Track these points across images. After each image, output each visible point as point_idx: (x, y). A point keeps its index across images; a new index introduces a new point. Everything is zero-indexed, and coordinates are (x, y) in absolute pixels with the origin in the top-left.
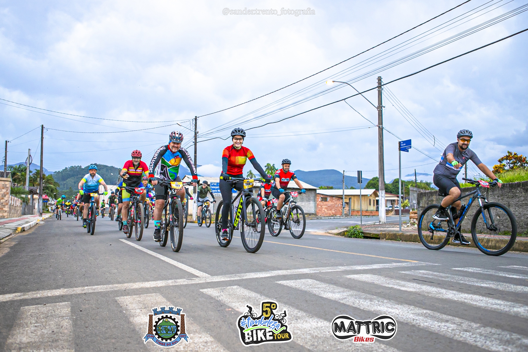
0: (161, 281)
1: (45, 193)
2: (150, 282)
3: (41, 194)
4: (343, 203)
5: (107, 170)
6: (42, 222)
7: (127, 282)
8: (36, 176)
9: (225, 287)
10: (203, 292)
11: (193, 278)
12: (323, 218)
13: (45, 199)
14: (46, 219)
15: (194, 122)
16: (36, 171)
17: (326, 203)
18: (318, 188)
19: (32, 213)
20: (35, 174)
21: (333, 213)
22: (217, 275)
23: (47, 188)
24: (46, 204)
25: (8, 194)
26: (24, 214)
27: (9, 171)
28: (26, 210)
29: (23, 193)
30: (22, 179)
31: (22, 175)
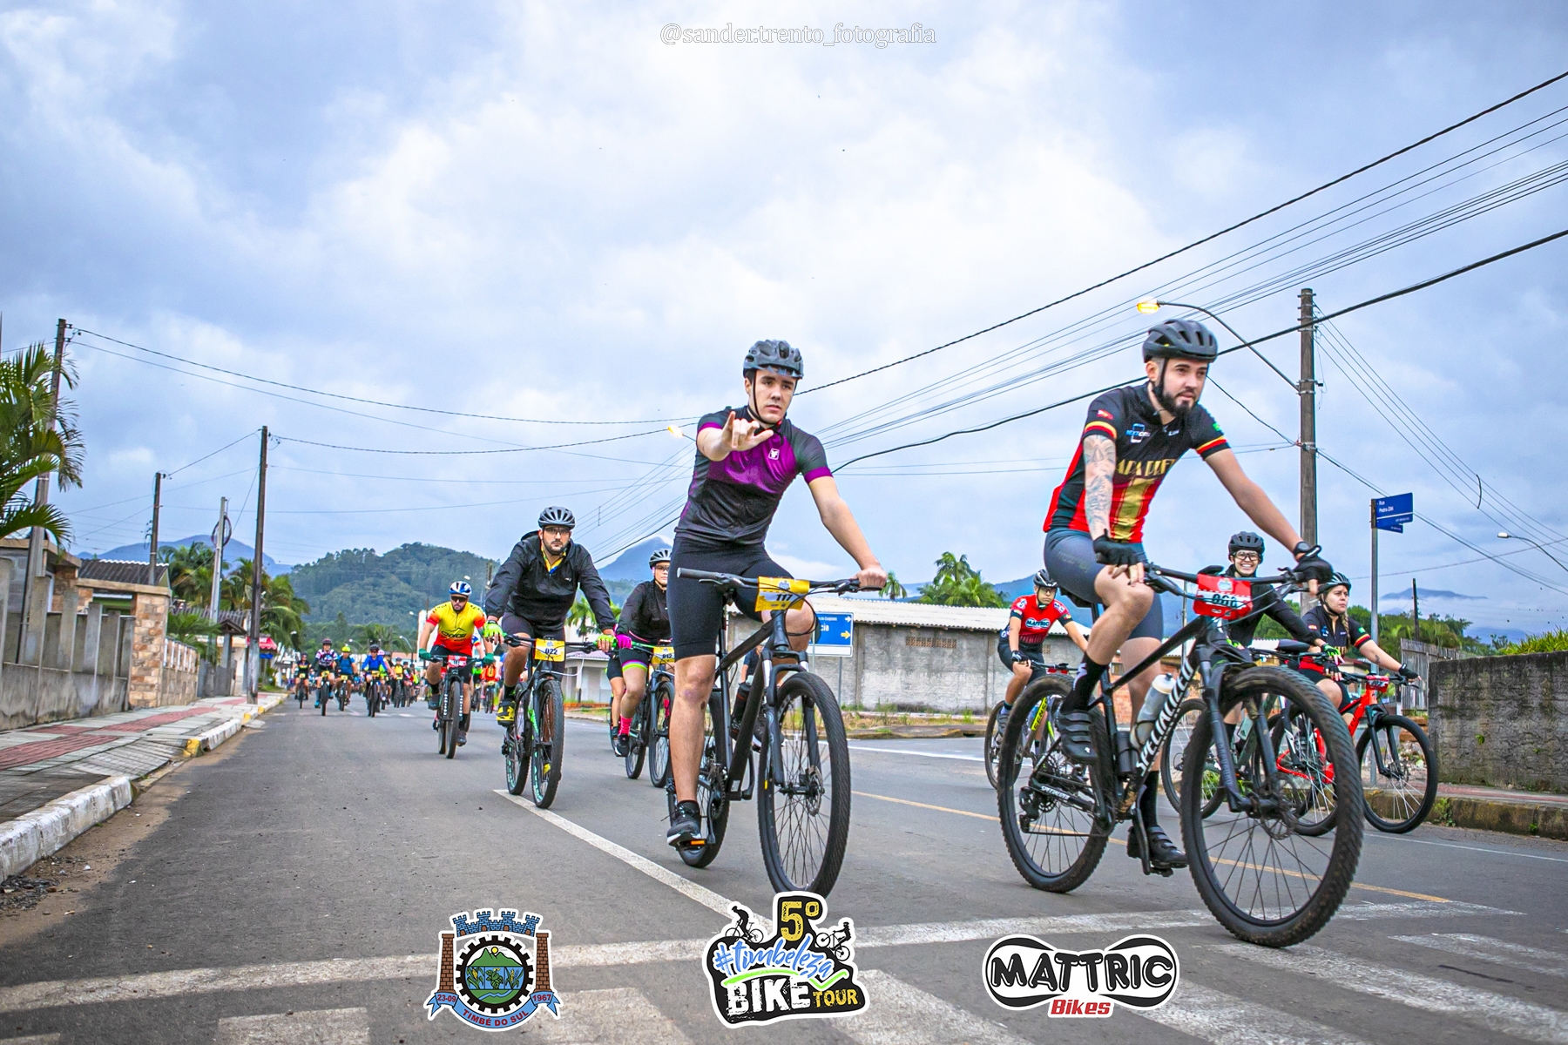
0: (638, 945)
1: (267, 630)
2: (604, 947)
3: (255, 635)
5: (452, 563)
6: (258, 723)
8: (241, 580)
13: (266, 649)
14: (270, 710)
16: (243, 565)
19: (226, 692)
20: (238, 574)
23: (272, 616)
24: (269, 664)
25: (159, 633)
26: (204, 694)
27: (163, 565)
28: (211, 682)
29: (201, 631)
30: (201, 587)
31: (199, 576)
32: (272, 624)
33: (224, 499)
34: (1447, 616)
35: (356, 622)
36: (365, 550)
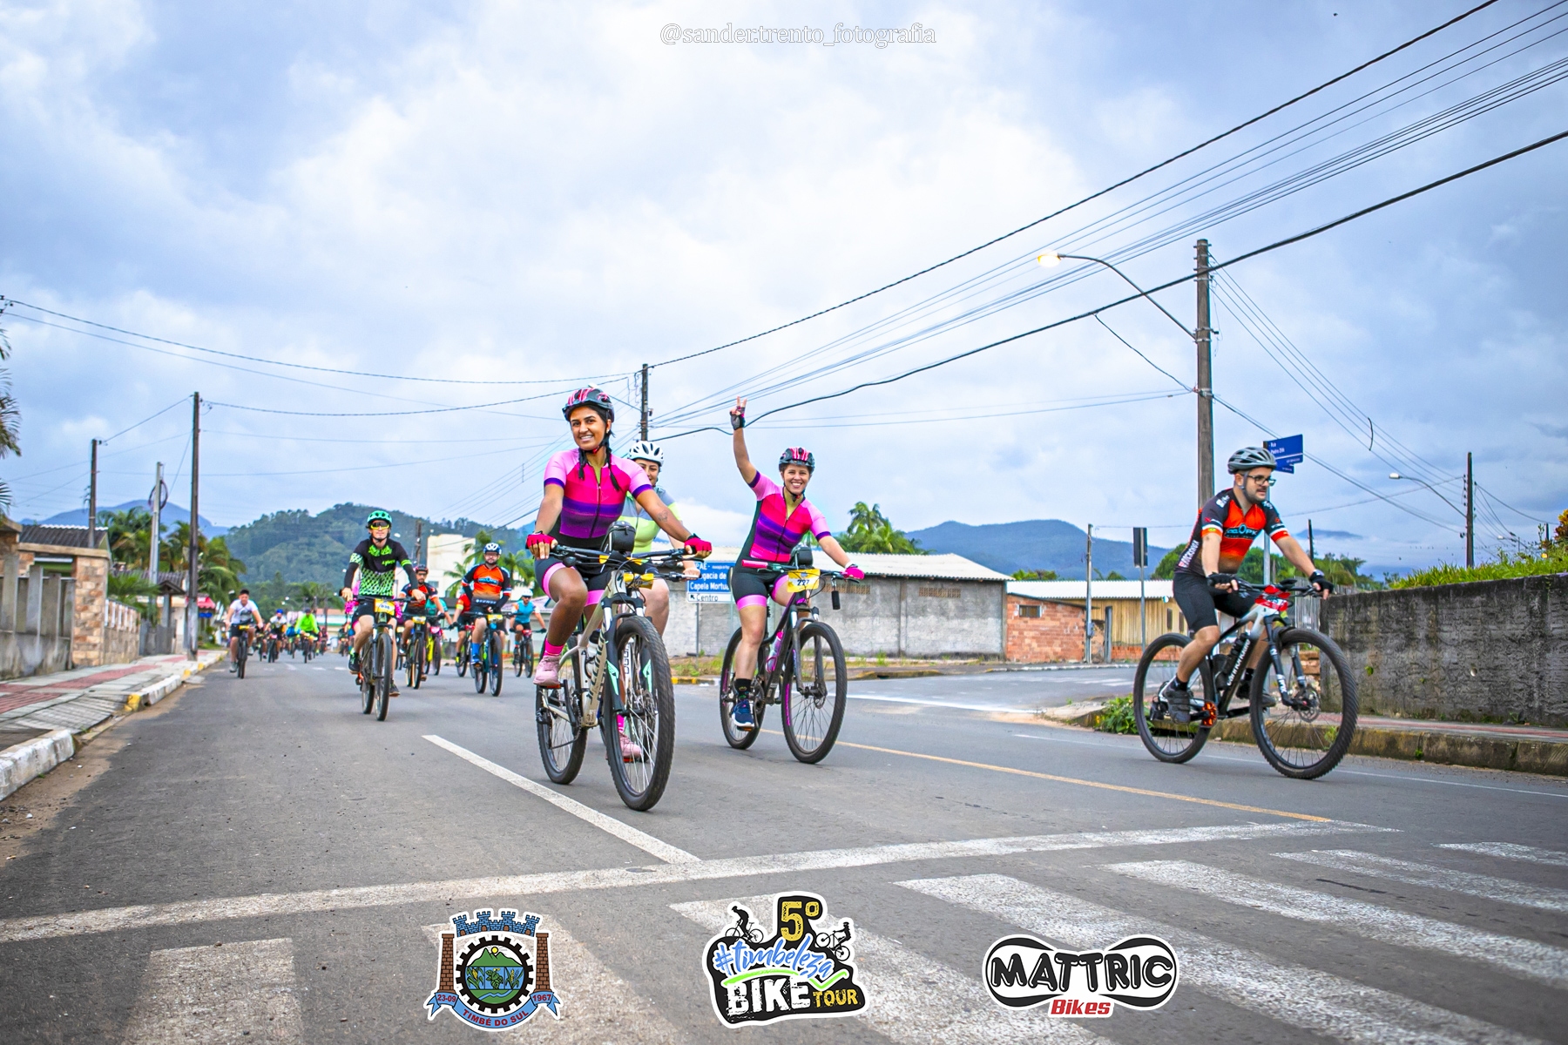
0: (553, 876)
1: (205, 590)
2: (521, 878)
3: (194, 595)
4: (1086, 622)
7: (455, 877)
8: (178, 541)
10: (680, 914)
11: (647, 864)
12: (1026, 668)
13: (205, 608)
14: (210, 666)
15: (640, 381)
16: (179, 527)
17: (1036, 622)
18: (1011, 578)
19: (168, 650)
20: (176, 537)
21: (1055, 653)
22: (719, 856)
23: (210, 576)
24: (208, 622)
25: (99, 594)
26: (146, 652)
27: (102, 529)
28: (152, 641)
29: (141, 592)
30: (141, 550)
31: (138, 539)
32: (211, 584)
33: (159, 464)
34: (1342, 556)
35: (293, 580)
36: (299, 511)
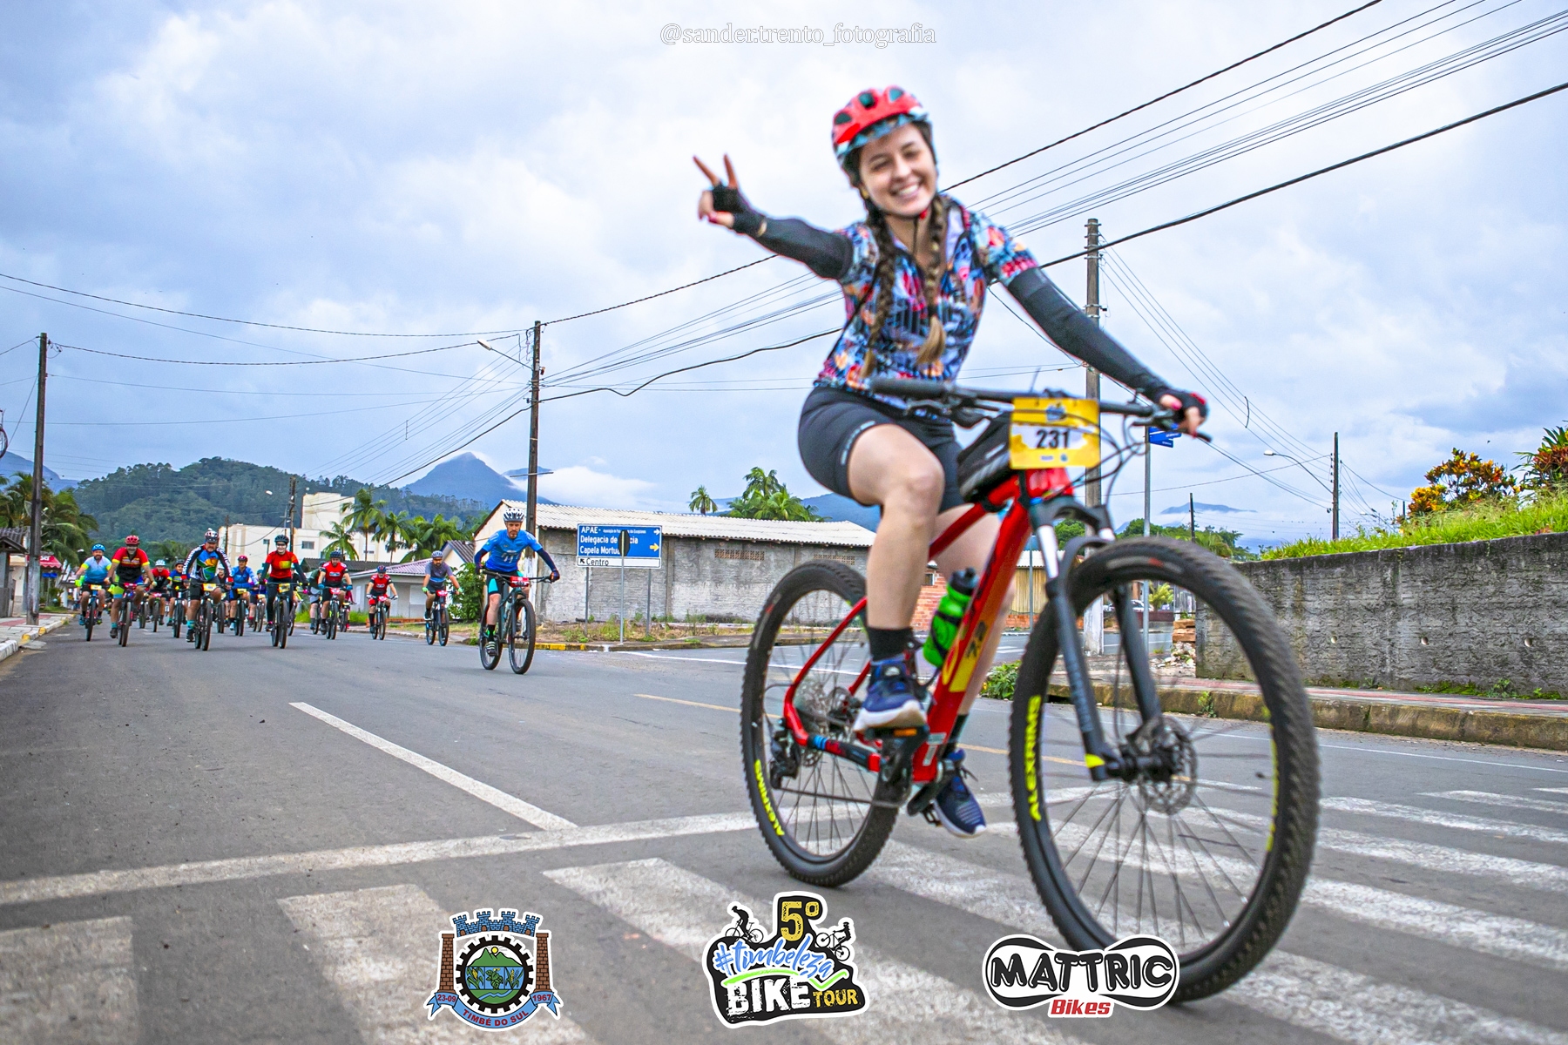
0: (423, 845)
1: (49, 548)
2: (388, 848)
6: (38, 644)
7: (316, 848)
9: (620, 864)
10: (551, 880)
11: (522, 832)
13: (48, 568)
15: (532, 338)
20: (17, 489)
22: (596, 822)
36: (160, 465)
